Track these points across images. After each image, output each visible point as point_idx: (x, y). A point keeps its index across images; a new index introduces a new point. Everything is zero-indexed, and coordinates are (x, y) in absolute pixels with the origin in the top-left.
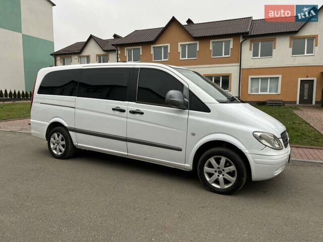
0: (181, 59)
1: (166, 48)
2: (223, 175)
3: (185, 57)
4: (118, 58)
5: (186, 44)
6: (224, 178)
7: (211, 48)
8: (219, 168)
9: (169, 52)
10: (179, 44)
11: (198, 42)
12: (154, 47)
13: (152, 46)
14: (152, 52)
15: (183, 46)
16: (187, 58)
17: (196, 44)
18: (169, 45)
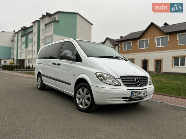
0: (157, 47)
2: (85, 100)
4: (118, 48)
5: (160, 38)
6: (85, 102)
7: (178, 39)
8: (83, 95)
9: (149, 43)
13: (138, 41)
14: (138, 44)
15: (158, 39)
17: (167, 37)
18: (149, 39)
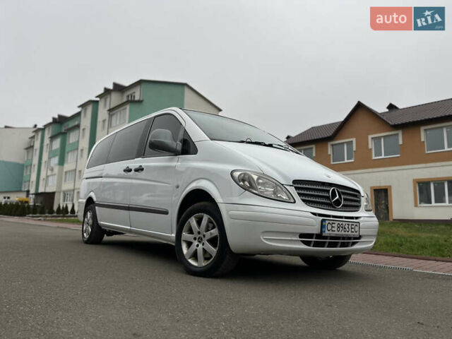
0: (374, 158)
1: (350, 143)
2: (203, 244)
3: (381, 155)
5: (381, 137)
6: (203, 249)
7: (423, 139)
8: (199, 233)
9: (354, 149)
10: (370, 137)
11: (400, 133)
12: (332, 145)
13: (330, 144)
14: (330, 151)
15: (377, 140)
16: (383, 157)
17: (398, 134)
18: (354, 140)
